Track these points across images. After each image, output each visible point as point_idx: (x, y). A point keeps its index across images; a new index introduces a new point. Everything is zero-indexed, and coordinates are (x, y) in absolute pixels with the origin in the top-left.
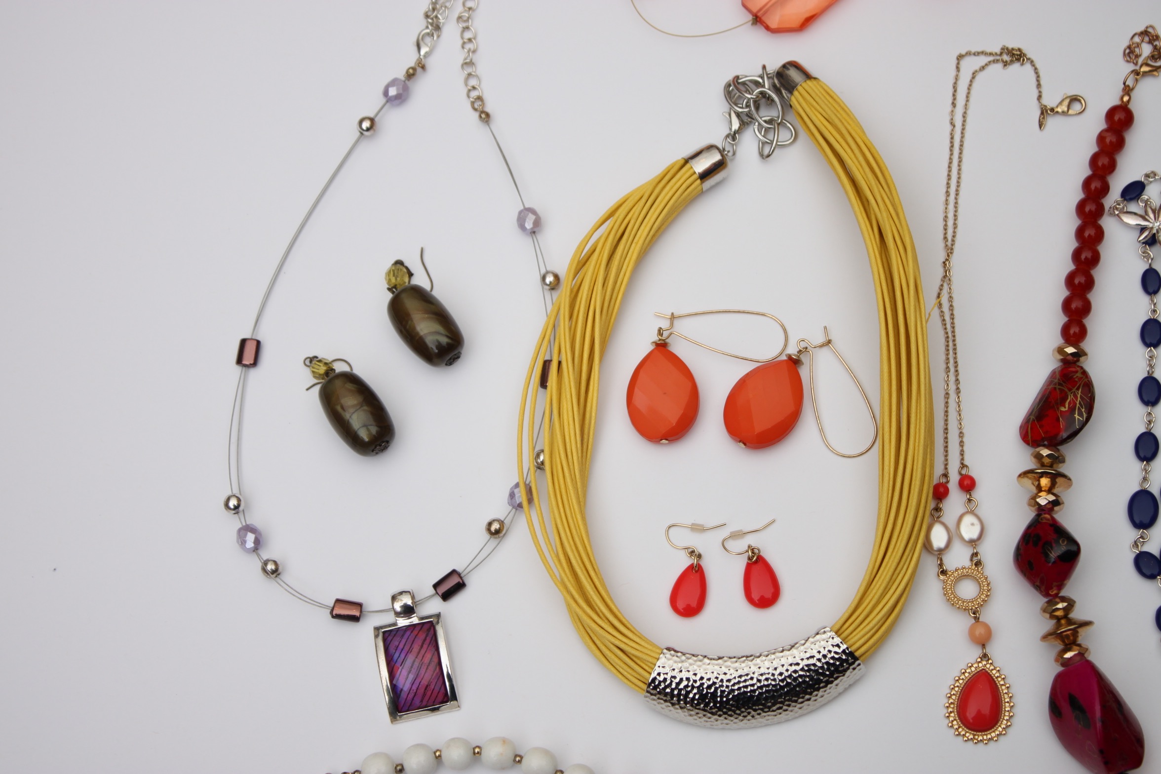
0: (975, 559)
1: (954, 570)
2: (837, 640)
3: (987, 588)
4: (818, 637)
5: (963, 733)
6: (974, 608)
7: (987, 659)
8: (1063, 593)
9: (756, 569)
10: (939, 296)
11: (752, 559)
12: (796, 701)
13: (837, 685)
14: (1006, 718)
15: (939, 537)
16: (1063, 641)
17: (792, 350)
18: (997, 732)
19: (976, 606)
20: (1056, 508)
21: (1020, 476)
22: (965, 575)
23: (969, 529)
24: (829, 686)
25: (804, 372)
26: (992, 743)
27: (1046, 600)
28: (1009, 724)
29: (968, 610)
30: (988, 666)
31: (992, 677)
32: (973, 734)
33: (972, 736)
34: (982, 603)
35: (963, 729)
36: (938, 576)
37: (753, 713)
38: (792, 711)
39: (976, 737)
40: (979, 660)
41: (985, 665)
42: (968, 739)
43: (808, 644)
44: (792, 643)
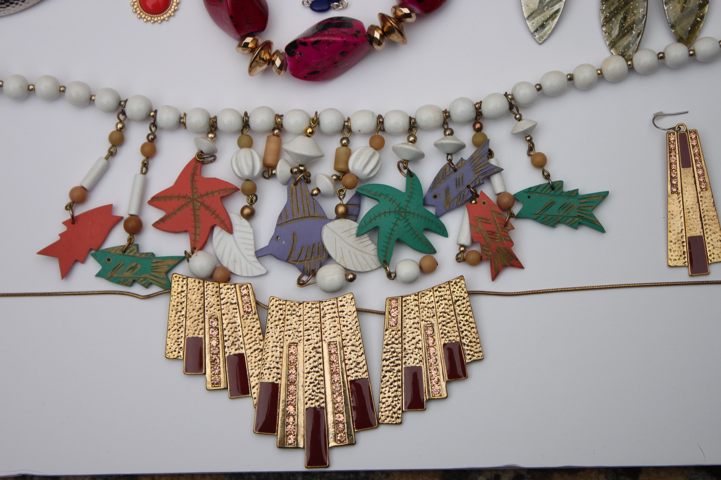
5: (143, 16)
14: (175, 4)
18: (168, 14)
26: (164, 22)
28: (176, 8)
32: (150, 16)
33: (149, 18)
35: (143, 13)
39: (153, 18)
42: (147, 20)
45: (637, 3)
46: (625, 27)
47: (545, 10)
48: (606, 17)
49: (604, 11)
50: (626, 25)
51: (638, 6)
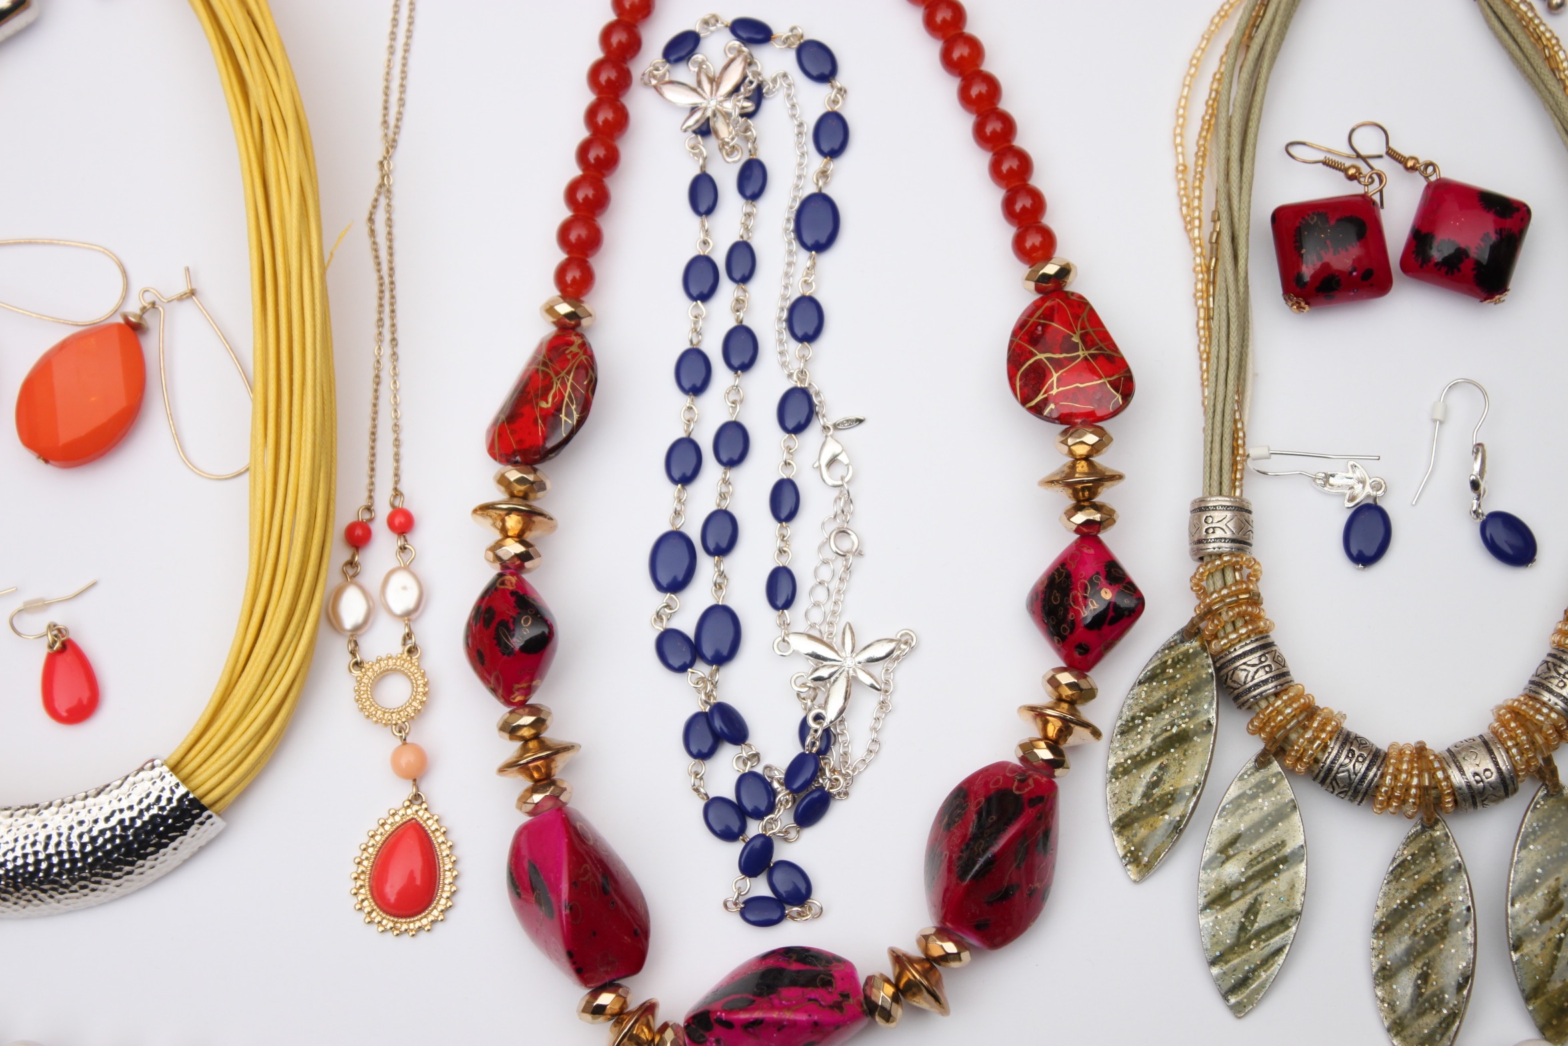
0: (409, 644)
1: (375, 661)
2: (172, 780)
3: (422, 690)
4: (142, 774)
5: (378, 919)
6: (399, 722)
7: (419, 802)
8: (532, 701)
9: (63, 662)
10: (371, 220)
11: (54, 646)
12: (109, 876)
13: (175, 849)
14: (445, 895)
15: (352, 608)
16: (532, 777)
17: (133, 308)
18: (431, 918)
19: (404, 720)
20: (528, 564)
21: (475, 511)
22: (391, 669)
23: (401, 595)
24: (162, 851)
25: (150, 345)
26: (423, 934)
27: (509, 709)
28: (450, 904)
29: (391, 724)
30: (420, 813)
31: (425, 831)
32: (393, 921)
33: (391, 925)
34: (413, 715)
35: (378, 914)
36: (351, 671)
37: (41, 895)
38: (105, 890)
39: (398, 925)
40: (407, 803)
41: (417, 811)
42: (386, 929)
43: (126, 786)
44: (101, 785)
45: (1453, 947)
46: (1425, 997)
47: (1252, 947)
48: (1383, 968)
49: (1380, 954)
50: (1427, 991)
51: (1454, 954)
